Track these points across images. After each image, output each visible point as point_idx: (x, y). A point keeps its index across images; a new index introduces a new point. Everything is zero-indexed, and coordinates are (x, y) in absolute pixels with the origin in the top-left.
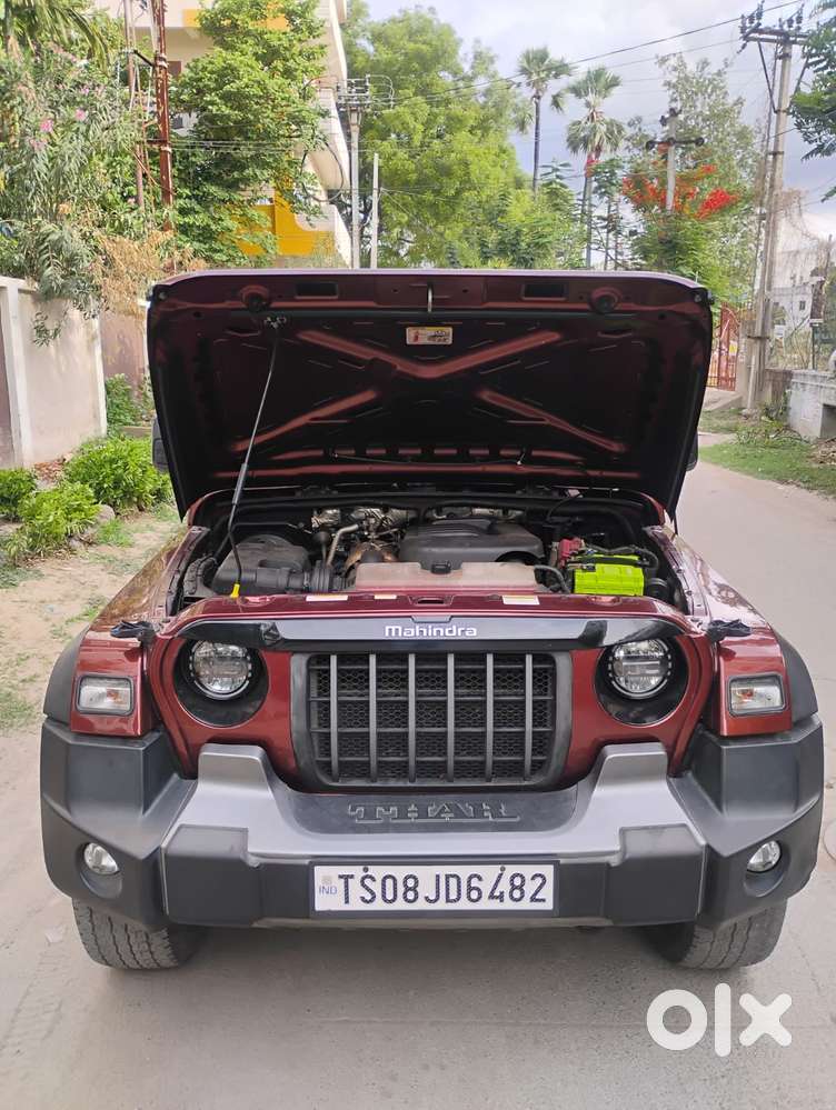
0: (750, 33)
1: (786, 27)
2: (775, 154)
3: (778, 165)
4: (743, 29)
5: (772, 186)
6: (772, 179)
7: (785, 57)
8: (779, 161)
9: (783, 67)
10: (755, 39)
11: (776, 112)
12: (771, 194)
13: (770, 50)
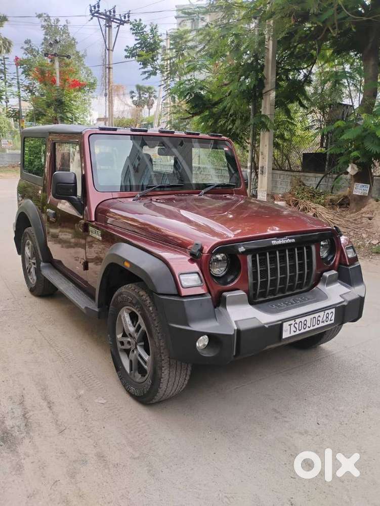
0: (95, 13)
1: (108, 14)
2: (109, 68)
3: (111, 73)
4: (91, 11)
5: (109, 82)
6: (109, 79)
7: (110, 27)
8: (111, 71)
9: (109, 30)
10: (97, 16)
11: (108, 50)
12: (109, 85)
13: (103, 22)
